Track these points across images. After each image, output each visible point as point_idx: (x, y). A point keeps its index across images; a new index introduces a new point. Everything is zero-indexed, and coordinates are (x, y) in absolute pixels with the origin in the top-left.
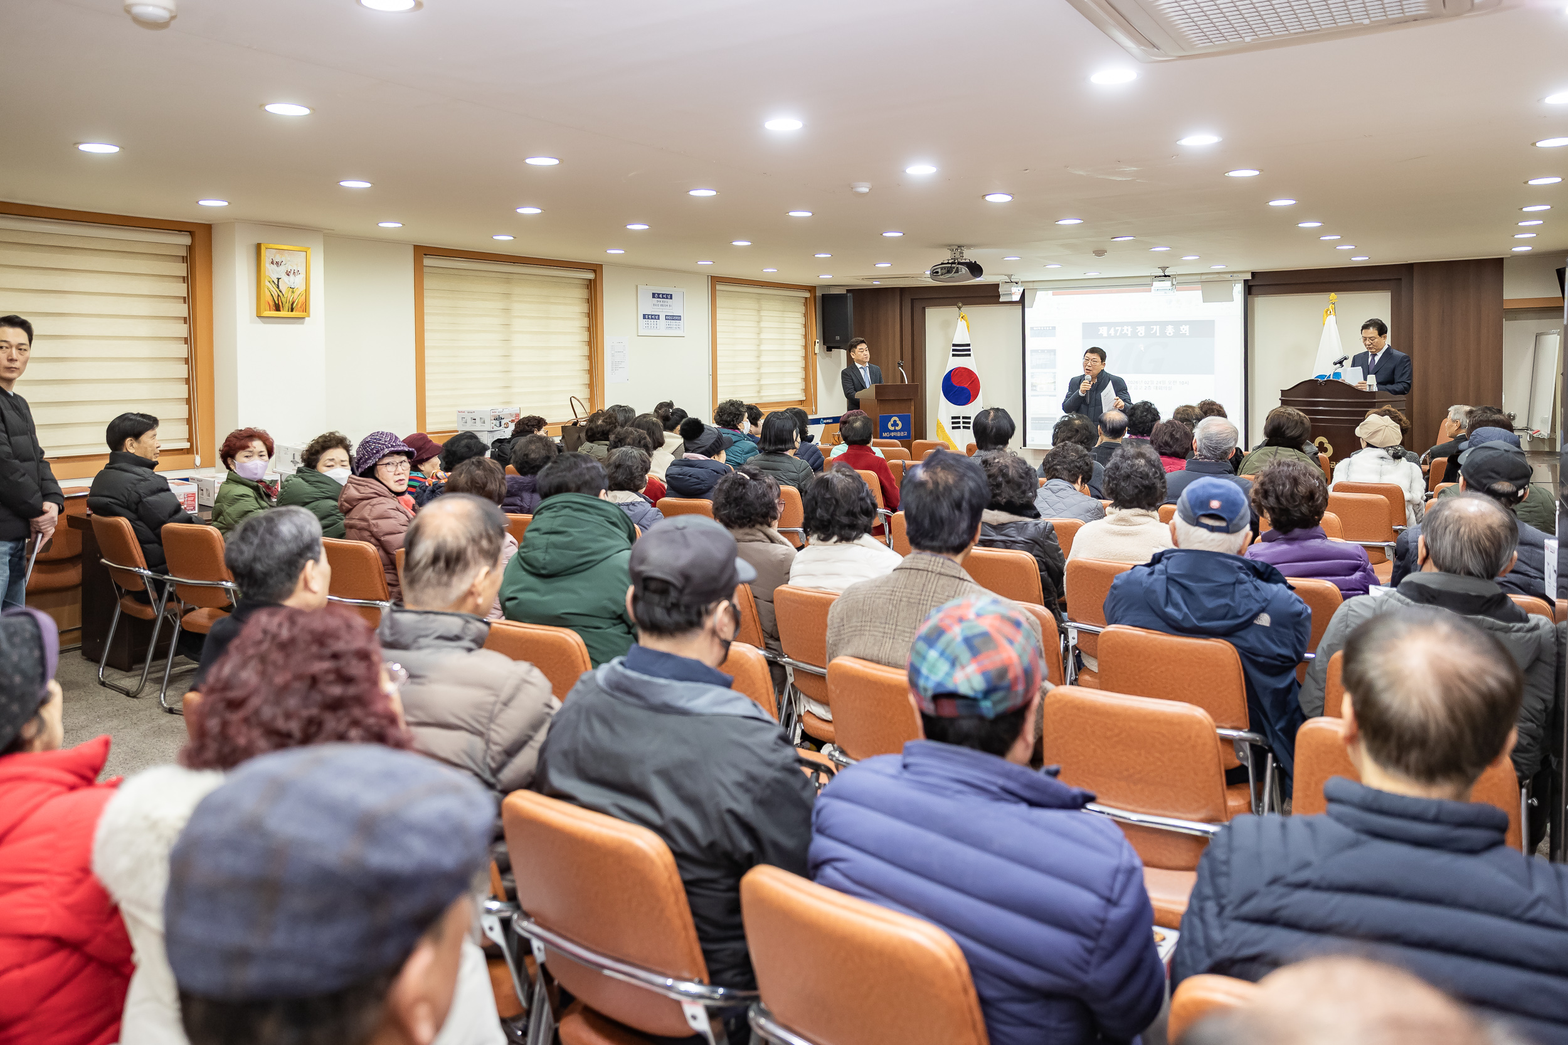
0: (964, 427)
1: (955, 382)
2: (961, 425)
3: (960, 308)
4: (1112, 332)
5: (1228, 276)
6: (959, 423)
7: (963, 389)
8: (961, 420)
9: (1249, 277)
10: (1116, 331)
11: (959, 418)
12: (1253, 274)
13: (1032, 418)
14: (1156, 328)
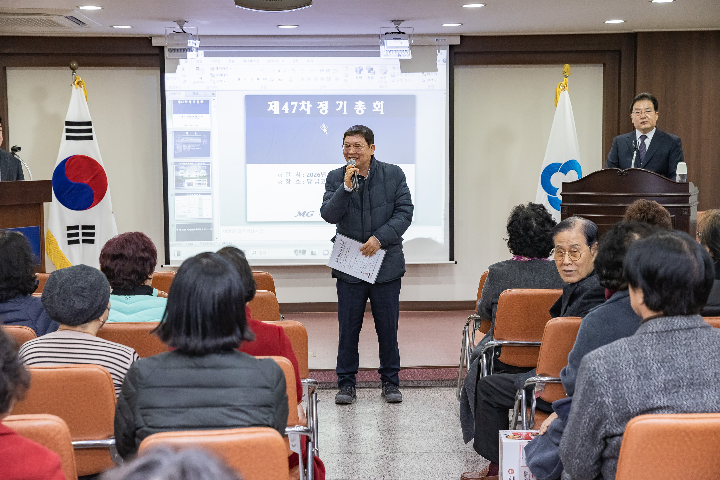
0: (84, 241)
1: (70, 176)
2: (80, 238)
3: (74, 69)
6: (77, 235)
7: (82, 187)
8: (80, 231)
9: (457, 41)
11: (76, 227)
12: (462, 38)
13: (178, 226)
14: (343, 105)
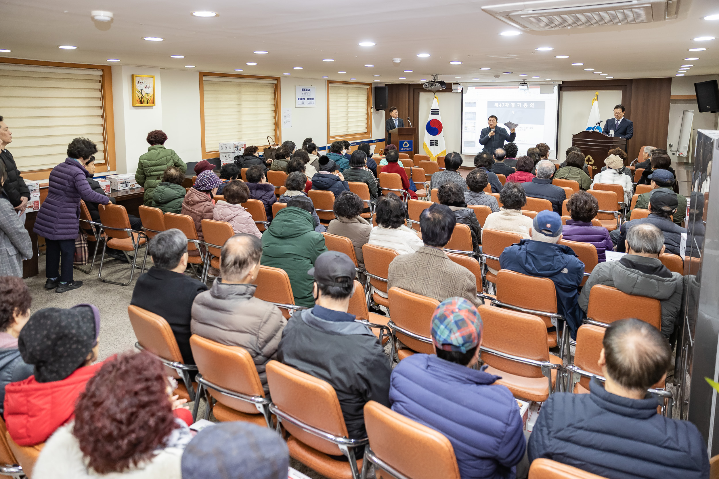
0: (435, 145)
1: (432, 125)
2: (434, 144)
3: (435, 93)
4: (500, 105)
5: (552, 83)
6: (433, 143)
7: (435, 129)
8: (434, 142)
9: (561, 83)
10: (502, 105)
11: (433, 141)
12: (563, 82)
13: (465, 142)
14: (520, 104)
